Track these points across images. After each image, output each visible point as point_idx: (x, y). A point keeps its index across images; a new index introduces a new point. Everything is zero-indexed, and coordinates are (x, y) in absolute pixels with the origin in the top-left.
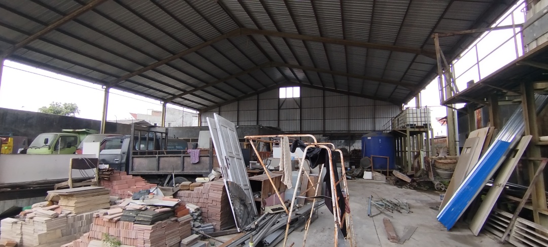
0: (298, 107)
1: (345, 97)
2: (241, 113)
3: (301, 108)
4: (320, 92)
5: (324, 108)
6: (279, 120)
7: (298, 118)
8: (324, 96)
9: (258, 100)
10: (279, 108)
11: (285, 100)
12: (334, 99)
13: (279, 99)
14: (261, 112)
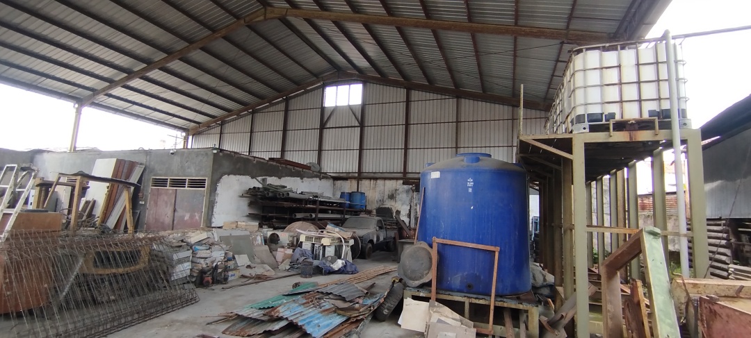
0: (357, 124)
1: (451, 103)
2: (257, 136)
3: (362, 125)
4: (402, 93)
5: (407, 125)
6: (320, 150)
7: (357, 146)
8: (408, 102)
9: (287, 111)
10: (323, 126)
11: (335, 110)
12: (429, 107)
13: (323, 109)
14: (290, 134)
